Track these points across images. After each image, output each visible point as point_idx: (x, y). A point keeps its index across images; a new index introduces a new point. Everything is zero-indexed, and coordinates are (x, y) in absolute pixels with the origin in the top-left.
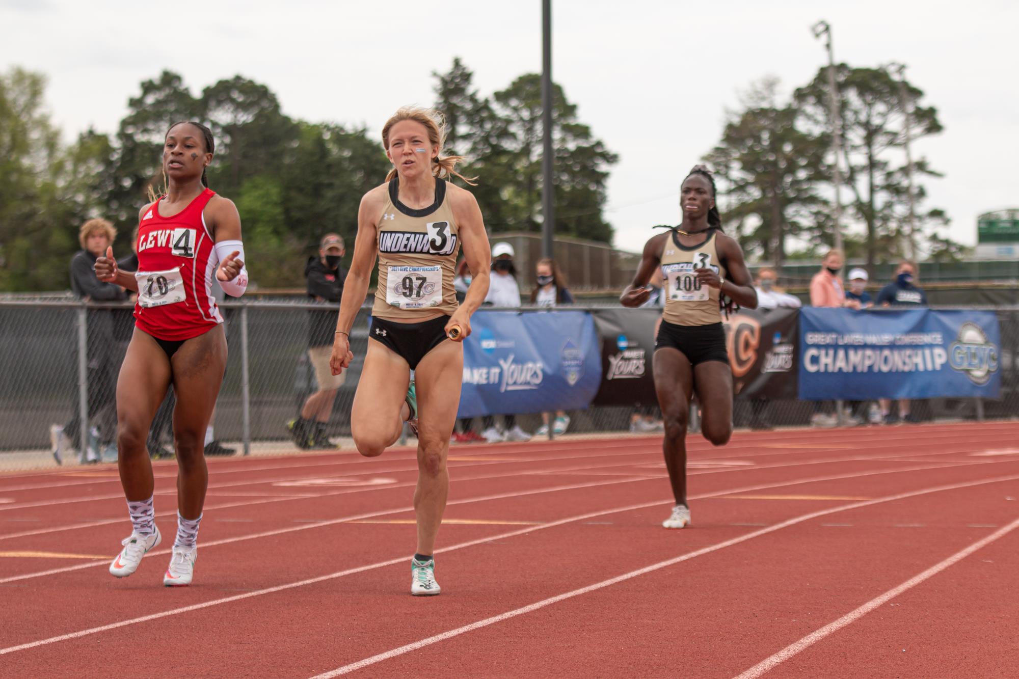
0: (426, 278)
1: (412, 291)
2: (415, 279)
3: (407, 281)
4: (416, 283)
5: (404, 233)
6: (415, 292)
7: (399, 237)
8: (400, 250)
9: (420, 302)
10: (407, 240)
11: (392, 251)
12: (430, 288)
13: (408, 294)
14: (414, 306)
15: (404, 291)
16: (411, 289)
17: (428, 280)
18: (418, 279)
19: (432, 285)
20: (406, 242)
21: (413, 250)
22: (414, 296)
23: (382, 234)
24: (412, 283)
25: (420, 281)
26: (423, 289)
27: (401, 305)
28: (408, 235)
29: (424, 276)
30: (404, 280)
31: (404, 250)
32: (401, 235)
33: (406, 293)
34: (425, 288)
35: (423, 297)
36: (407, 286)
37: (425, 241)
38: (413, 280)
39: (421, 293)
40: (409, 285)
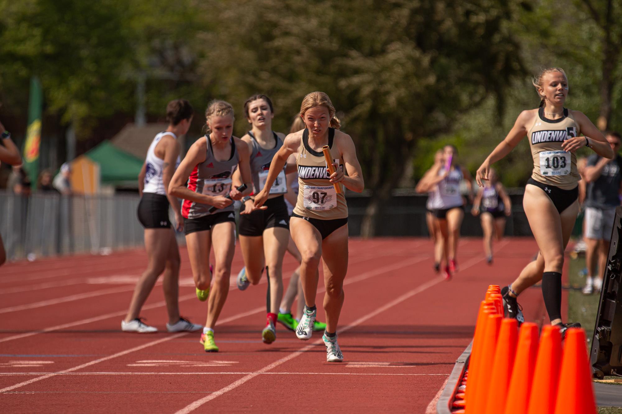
0: (326, 193)
1: (319, 200)
2: (320, 193)
3: (316, 194)
4: (321, 196)
5: (312, 167)
6: (320, 200)
7: (309, 170)
8: (310, 177)
9: (324, 206)
10: (314, 171)
11: (305, 178)
12: (329, 198)
13: (316, 201)
14: (320, 208)
15: (314, 200)
16: (318, 199)
17: (328, 194)
18: (322, 193)
19: (331, 196)
20: (313, 173)
21: (317, 177)
22: (320, 203)
23: (299, 167)
24: (319, 196)
25: (323, 195)
26: (325, 199)
27: (312, 208)
28: (314, 168)
29: (326, 192)
30: (314, 194)
31: (313, 177)
32: (310, 168)
33: (315, 201)
34: (326, 198)
35: (325, 203)
36: (316, 198)
37: (324, 171)
38: (319, 194)
39: (324, 201)
40: (317, 197)
